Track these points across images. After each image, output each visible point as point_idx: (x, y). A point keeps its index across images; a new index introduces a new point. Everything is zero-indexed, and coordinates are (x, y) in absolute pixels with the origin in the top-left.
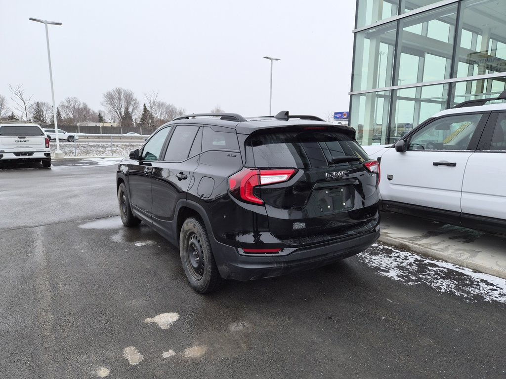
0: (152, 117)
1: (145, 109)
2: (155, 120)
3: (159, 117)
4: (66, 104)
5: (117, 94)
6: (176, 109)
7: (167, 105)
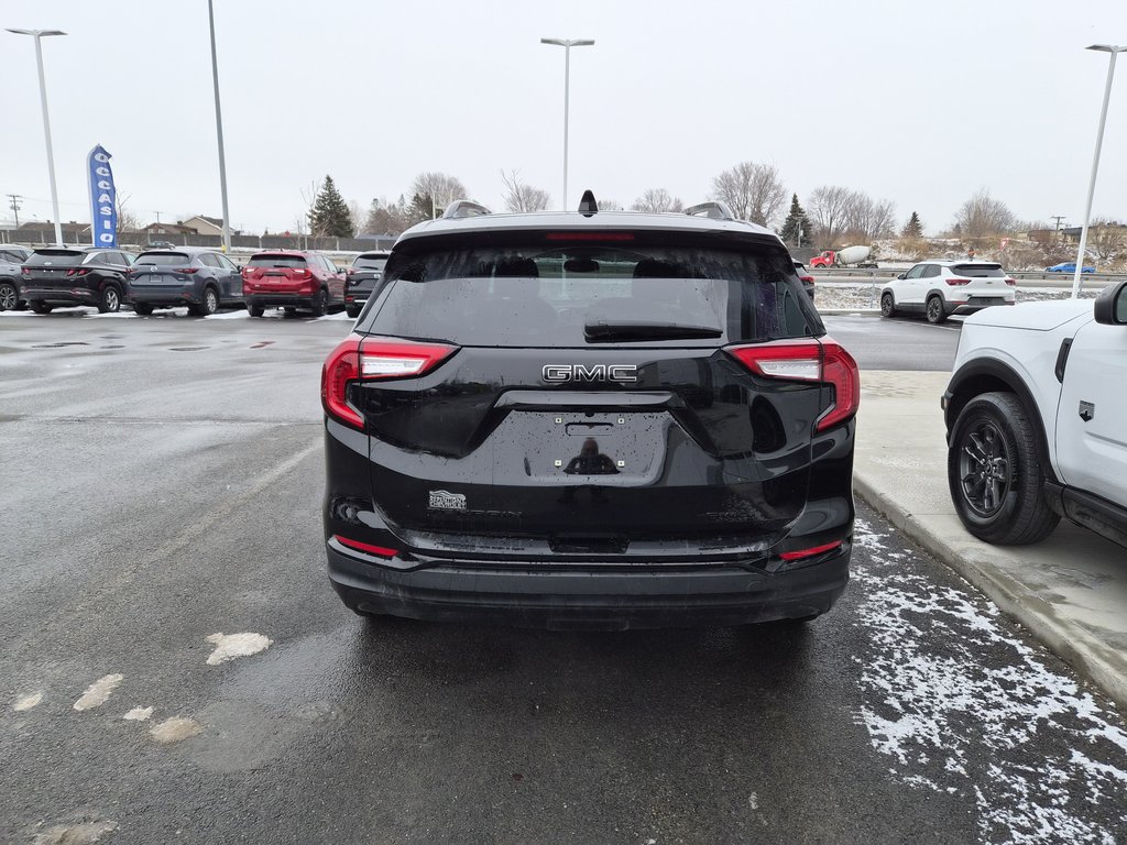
0: (806, 225)
1: (796, 209)
2: (813, 231)
3: (826, 223)
4: (644, 202)
5: (742, 177)
6: (869, 204)
7: (849, 194)
